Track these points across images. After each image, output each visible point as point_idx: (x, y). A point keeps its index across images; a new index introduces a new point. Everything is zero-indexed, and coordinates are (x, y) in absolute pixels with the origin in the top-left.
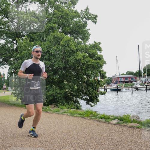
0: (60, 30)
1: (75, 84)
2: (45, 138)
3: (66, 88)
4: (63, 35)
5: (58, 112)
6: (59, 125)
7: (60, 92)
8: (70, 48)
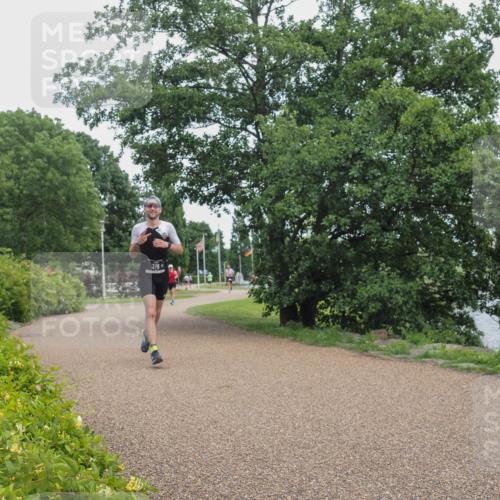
0: (398, 78)
1: (456, 260)
2: (368, 438)
3: (425, 274)
4: (409, 93)
5: (402, 354)
6: (411, 397)
7: (405, 286)
8: (436, 137)
